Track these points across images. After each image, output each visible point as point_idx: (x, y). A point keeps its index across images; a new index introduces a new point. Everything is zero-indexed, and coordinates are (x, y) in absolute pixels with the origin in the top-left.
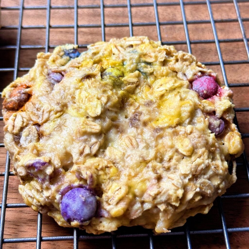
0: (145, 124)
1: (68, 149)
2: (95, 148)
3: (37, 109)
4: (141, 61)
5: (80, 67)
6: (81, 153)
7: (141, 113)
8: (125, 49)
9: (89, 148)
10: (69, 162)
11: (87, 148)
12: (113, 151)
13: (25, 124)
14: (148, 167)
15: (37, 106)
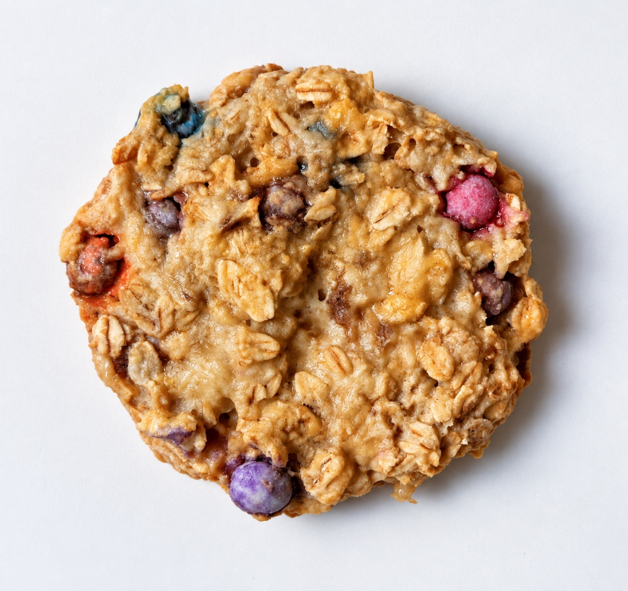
0: (359, 313)
1: (225, 392)
2: (275, 385)
3: (146, 307)
4: (338, 160)
5: (210, 184)
6: (250, 400)
7: (349, 289)
8: (297, 117)
9: (263, 388)
10: (229, 411)
11: (259, 388)
12: (306, 382)
13: (129, 338)
14: (375, 414)
15: (144, 300)
